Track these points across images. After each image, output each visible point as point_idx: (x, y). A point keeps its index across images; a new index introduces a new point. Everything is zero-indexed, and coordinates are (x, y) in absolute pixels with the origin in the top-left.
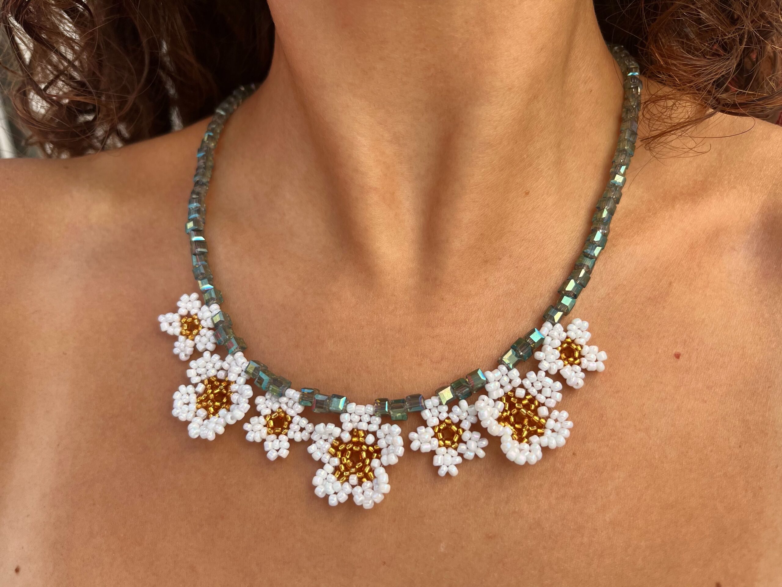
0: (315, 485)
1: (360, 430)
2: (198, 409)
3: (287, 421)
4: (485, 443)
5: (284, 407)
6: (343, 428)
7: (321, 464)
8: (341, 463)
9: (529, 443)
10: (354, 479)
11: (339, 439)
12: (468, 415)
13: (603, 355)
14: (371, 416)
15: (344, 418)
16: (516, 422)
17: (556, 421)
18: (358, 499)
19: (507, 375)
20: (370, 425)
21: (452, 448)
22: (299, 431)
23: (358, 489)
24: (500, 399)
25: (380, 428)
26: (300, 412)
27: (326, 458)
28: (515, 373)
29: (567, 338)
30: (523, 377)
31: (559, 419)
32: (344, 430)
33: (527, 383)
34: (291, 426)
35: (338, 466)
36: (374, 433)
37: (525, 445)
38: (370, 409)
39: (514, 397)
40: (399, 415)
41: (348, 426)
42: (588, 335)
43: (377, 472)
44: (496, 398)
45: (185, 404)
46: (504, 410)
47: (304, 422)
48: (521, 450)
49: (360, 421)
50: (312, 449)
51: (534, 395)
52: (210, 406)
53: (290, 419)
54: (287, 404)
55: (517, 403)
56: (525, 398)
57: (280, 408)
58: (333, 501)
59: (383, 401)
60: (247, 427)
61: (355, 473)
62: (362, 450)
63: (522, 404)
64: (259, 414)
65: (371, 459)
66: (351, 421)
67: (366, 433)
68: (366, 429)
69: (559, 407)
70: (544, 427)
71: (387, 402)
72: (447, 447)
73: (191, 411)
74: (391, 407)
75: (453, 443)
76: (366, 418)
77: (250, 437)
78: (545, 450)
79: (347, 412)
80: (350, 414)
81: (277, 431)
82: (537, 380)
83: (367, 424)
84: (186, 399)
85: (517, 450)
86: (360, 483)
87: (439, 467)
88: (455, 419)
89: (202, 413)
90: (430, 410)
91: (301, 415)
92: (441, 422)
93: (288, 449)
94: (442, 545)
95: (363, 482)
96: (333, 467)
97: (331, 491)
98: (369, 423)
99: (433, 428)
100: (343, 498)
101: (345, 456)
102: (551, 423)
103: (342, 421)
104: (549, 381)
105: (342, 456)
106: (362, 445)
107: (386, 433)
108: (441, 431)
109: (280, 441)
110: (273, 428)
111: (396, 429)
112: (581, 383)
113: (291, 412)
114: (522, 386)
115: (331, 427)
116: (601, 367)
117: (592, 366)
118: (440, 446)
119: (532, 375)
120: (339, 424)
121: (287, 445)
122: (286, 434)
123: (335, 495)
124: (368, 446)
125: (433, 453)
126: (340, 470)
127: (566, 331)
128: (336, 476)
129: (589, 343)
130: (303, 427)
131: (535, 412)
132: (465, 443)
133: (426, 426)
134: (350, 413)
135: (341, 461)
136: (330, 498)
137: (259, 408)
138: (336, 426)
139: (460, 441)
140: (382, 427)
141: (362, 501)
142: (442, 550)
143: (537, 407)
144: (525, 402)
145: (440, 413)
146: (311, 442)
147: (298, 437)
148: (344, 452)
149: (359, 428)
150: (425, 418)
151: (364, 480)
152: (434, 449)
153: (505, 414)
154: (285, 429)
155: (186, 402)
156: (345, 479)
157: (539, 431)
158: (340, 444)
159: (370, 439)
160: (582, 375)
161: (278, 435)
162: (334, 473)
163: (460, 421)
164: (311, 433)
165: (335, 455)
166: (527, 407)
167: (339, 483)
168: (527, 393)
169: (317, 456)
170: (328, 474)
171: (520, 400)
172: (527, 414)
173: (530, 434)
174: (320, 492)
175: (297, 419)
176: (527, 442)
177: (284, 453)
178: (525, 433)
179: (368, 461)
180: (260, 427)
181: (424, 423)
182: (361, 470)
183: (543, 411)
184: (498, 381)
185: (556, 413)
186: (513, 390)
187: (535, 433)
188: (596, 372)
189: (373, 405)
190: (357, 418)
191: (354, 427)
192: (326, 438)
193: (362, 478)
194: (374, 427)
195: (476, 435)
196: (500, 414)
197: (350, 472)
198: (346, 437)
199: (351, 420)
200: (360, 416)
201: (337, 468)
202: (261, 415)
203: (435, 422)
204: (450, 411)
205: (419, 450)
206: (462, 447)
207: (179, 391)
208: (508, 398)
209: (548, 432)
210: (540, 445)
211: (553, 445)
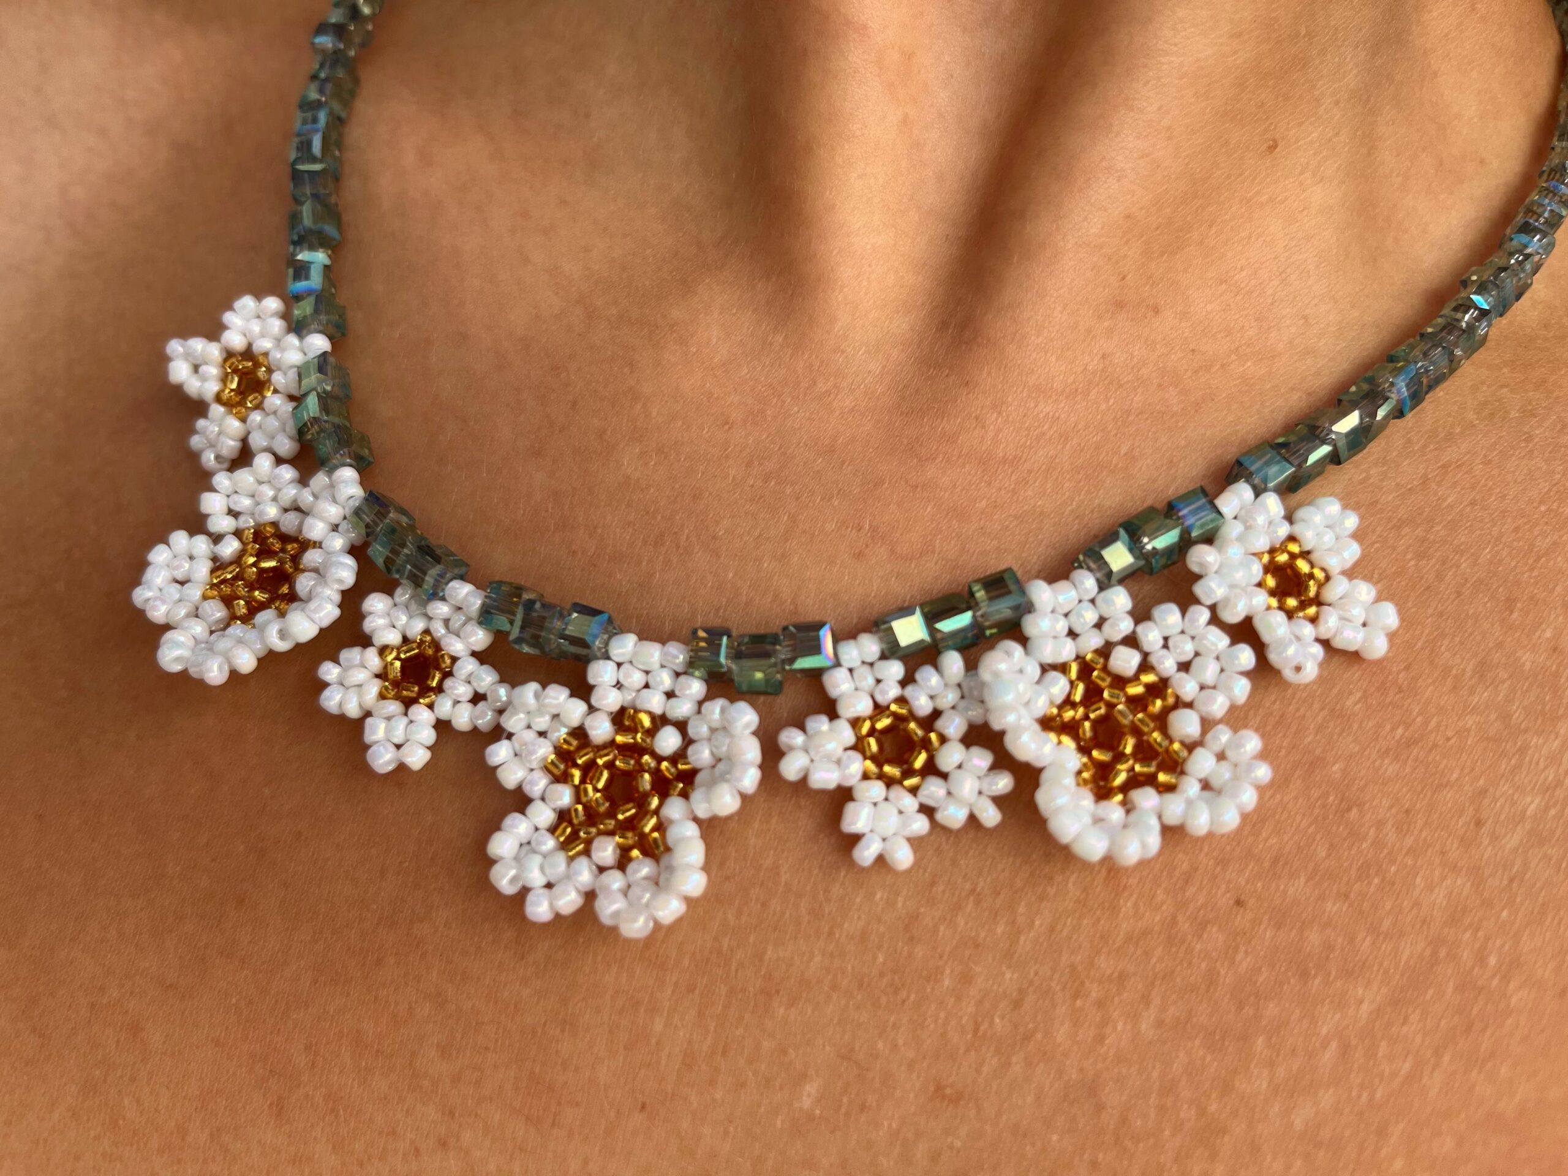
0: (494, 858)
1: (641, 711)
2: (205, 598)
3: (438, 668)
4: (1004, 783)
5: (439, 630)
6: (593, 702)
7: (520, 801)
8: (578, 801)
9: (1128, 807)
10: (606, 850)
11: (579, 733)
12: (963, 697)
13: (1389, 616)
14: (677, 675)
15: (602, 673)
16: (1098, 741)
17: (1221, 757)
18: (609, 908)
19: (1092, 601)
20: (673, 701)
21: (904, 787)
22: (470, 701)
23: (615, 881)
24: (1063, 668)
25: (699, 712)
26: (479, 647)
27: (539, 784)
28: (1120, 599)
29: (1292, 538)
30: (1141, 614)
31: (1229, 754)
32: (597, 710)
33: (1150, 636)
34: (448, 683)
35: (568, 811)
36: (681, 726)
37: (1113, 810)
38: (678, 654)
39: (1105, 669)
40: (759, 675)
41: (610, 700)
42: (1352, 552)
43: (673, 834)
44: (1049, 659)
45: (177, 582)
46: (1068, 702)
47: (487, 678)
48: (1097, 821)
49: (647, 686)
50: (499, 753)
51: (1165, 674)
52: (239, 598)
53: (448, 661)
54: (446, 622)
55: (1111, 686)
56: (1136, 678)
57: (427, 632)
58: (540, 909)
59: (715, 635)
60: (329, 671)
61: (611, 833)
62: (641, 769)
63: (1126, 694)
64: (365, 641)
65: (664, 796)
66: (619, 685)
67: (659, 723)
68: (658, 711)
69: (1236, 718)
70: (1179, 769)
71: (725, 639)
72: (890, 782)
73: (187, 601)
74: (737, 655)
75: (909, 773)
76: (666, 680)
77: (332, 700)
78: (1172, 833)
79: (608, 658)
80: (619, 665)
81: (405, 693)
82: (1183, 632)
83: (664, 697)
84: (184, 568)
85: (1087, 819)
86: (623, 863)
87: (855, 839)
88: (922, 705)
89: (216, 611)
90: (851, 670)
91: (481, 657)
92: (879, 709)
93: (428, 748)
94: (808, 1088)
95: (631, 860)
96: (554, 810)
97: (536, 877)
98: (670, 695)
99: (855, 723)
100: (569, 901)
101: (591, 783)
102: (1202, 763)
103: (591, 680)
104: (1219, 640)
105: (583, 781)
106: (641, 755)
107: (714, 725)
108: (876, 734)
109: (411, 722)
110: (396, 684)
111: (746, 717)
112: (1311, 671)
113: (455, 646)
114: (1131, 641)
115: (558, 696)
116: (1378, 647)
117: (1350, 638)
118: (866, 776)
119: (1169, 616)
120: (582, 690)
121: (428, 735)
122: (431, 706)
123: (546, 891)
124: (659, 759)
125: (844, 795)
126: (571, 823)
127: (1289, 518)
128: (557, 838)
129: (1350, 573)
130: (481, 691)
131: (1161, 721)
132: (944, 776)
133: (833, 715)
134: (619, 660)
135: (578, 794)
136: (531, 898)
137: (368, 625)
138: (572, 695)
139: (931, 769)
140: (707, 706)
141: (616, 914)
142: (807, 1103)
143: (1167, 711)
144: (1135, 690)
145: (878, 681)
146: (498, 733)
147: (463, 718)
148: (589, 770)
149: (639, 706)
150: (833, 692)
151: (635, 853)
152: (847, 784)
153: (1069, 714)
154: (432, 689)
155: (180, 578)
156: (581, 847)
157: (1162, 777)
158: (580, 748)
159: (668, 741)
160: (1318, 650)
161: (408, 703)
162: (552, 830)
163: (936, 714)
164: (501, 712)
165: (563, 778)
166: (1137, 703)
167: (561, 858)
168: (1145, 666)
169: (511, 776)
170: (537, 829)
171: (1120, 682)
172: (1133, 722)
173: (1135, 782)
174: (504, 880)
175: (468, 666)
176: (1124, 803)
177: (417, 758)
178: (1121, 779)
179: (655, 802)
180: (360, 676)
181: (831, 710)
182: (630, 825)
183: (1186, 724)
184: (1066, 615)
185: (1223, 736)
186: (1105, 651)
187: (1150, 780)
188: (1354, 657)
189: (685, 642)
190: (636, 678)
191: (626, 704)
192: (542, 728)
193: (631, 848)
194: (682, 708)
195: (981, 759)
196: (1055, 711)
197: (599, 830)
198: (601, 729)
199: (618, 682)
200: (647, 672)
201: (563, 816)
202: (372, 645)
203: (863, 707)
204: (907, 680)
205: (804, 780)
206: (933, 789)
207: (169, 545)
208: (1086, 670)
209: (1191, 787)
210: (1160, 817)
211: (1201, 822)
